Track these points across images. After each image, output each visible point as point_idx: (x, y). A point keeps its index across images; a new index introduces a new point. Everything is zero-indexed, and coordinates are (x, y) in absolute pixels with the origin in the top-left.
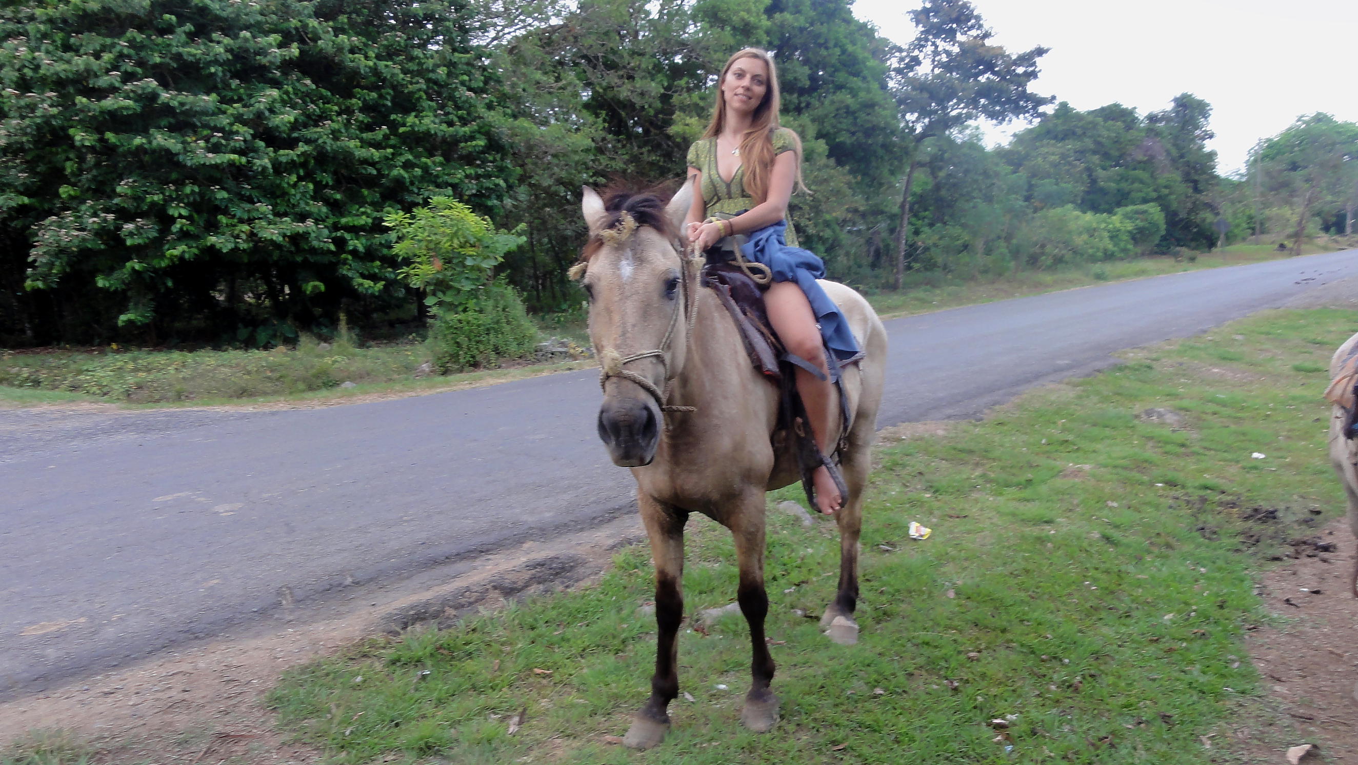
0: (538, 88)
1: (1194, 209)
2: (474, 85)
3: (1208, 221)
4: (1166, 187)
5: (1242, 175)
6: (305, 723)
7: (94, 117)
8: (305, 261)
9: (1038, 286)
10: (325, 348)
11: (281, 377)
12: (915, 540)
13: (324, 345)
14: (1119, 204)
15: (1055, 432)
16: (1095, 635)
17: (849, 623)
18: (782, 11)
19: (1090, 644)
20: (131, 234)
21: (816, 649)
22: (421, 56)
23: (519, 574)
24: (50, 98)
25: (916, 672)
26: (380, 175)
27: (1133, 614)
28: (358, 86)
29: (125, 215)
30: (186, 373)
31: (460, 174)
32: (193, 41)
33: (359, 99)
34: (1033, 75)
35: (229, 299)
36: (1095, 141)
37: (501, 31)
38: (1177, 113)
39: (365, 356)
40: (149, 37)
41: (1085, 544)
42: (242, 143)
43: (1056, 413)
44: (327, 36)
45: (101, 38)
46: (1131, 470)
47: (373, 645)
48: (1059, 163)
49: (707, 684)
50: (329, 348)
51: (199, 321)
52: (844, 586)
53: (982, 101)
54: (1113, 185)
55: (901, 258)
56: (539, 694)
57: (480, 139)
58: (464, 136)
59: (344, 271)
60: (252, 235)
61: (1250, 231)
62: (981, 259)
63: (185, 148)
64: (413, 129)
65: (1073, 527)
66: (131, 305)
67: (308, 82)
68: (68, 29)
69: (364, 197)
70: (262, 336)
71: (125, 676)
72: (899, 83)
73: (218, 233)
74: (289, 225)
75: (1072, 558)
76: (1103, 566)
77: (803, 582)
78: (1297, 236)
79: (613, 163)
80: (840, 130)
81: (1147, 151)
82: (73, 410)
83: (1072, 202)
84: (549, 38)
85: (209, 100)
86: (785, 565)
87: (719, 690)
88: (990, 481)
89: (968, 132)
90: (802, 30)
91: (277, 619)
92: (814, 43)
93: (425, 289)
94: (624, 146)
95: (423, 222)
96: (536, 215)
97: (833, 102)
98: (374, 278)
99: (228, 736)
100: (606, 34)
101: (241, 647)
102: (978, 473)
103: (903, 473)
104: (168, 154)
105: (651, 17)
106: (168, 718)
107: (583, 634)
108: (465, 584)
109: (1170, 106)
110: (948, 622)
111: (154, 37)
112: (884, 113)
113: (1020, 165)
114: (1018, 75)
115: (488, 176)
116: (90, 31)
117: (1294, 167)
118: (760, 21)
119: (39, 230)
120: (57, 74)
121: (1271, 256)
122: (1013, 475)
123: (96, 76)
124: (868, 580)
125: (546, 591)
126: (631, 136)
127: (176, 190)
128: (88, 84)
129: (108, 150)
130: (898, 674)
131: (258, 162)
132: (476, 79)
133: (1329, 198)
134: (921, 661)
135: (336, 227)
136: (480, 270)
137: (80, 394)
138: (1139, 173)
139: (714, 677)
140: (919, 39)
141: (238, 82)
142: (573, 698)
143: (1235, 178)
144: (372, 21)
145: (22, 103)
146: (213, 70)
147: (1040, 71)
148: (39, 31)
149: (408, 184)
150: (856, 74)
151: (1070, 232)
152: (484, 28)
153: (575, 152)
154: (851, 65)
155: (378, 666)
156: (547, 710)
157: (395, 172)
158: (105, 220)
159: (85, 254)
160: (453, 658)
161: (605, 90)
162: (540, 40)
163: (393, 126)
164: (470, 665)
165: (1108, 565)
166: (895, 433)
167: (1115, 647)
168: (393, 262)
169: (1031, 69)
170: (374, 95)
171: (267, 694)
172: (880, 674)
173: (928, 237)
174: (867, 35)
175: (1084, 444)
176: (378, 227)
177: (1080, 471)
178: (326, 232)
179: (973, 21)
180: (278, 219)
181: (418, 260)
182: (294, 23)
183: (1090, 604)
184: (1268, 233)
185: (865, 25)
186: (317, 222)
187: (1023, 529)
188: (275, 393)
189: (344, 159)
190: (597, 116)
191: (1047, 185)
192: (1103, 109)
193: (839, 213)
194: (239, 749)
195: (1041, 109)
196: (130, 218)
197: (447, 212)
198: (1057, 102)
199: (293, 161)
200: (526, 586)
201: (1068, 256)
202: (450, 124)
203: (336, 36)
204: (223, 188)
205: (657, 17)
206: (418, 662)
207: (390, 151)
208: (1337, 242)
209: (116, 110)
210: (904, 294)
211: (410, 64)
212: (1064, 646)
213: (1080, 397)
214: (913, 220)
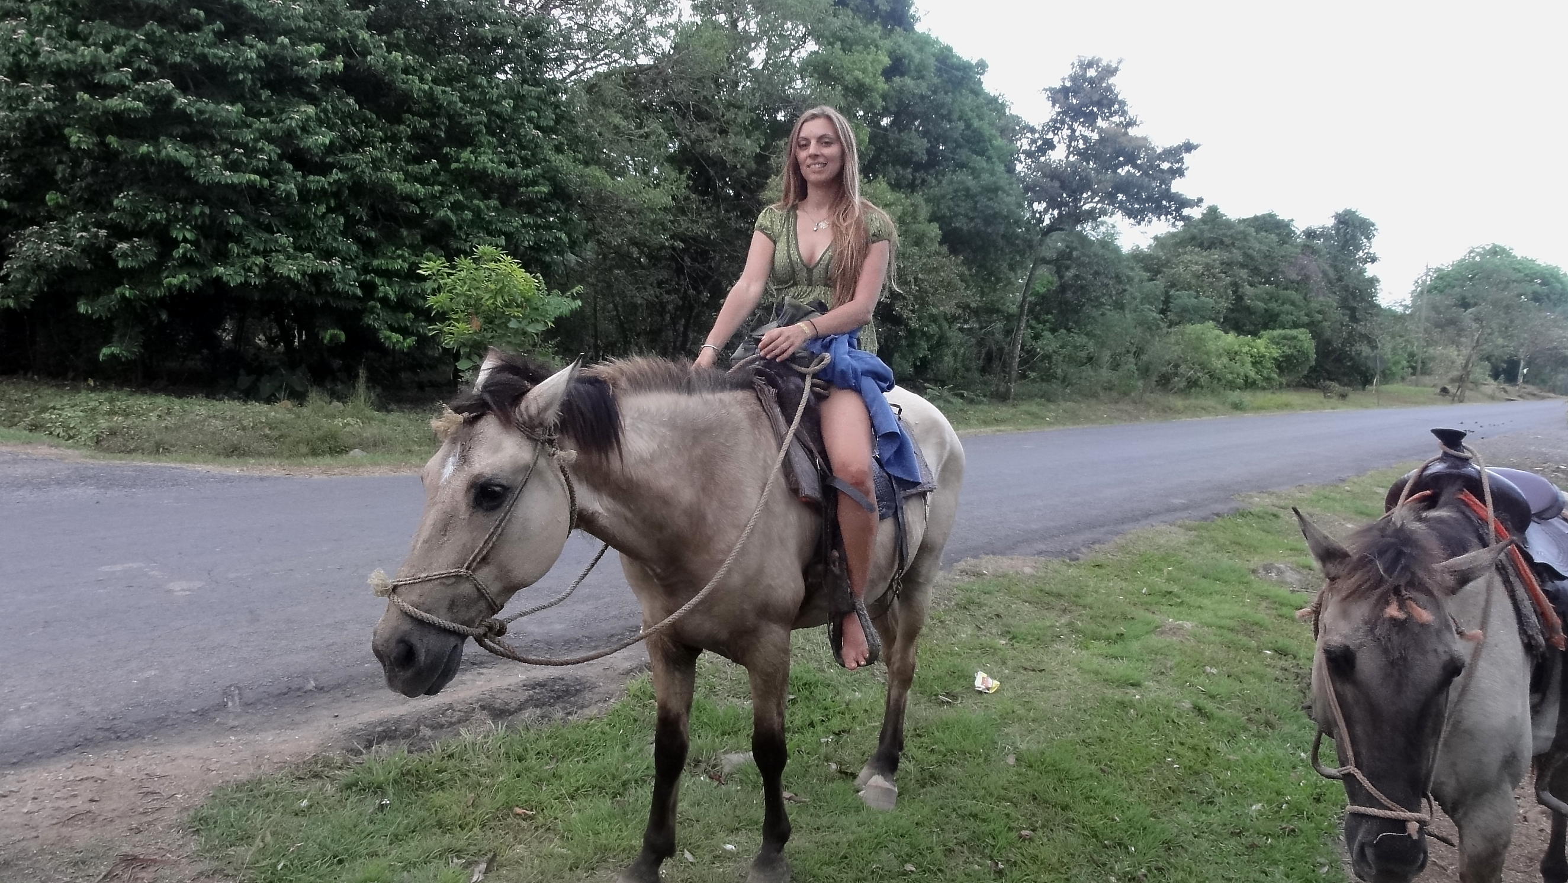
0: (617, 134)
1: (1351, 339)
2: (543, 123)
3: (1364, 354)
4: (1319, 312)
5: (1406, 307)
6: (231, 851)
7: (95, 117)
8: (326, 304)
9: (1167, 411)
10: (336, 407)
11: (281, 436)
12: (980, 692)
13: (336, 403)
14: (1266, 327)
15: (1159, 581)
16: (1169, 822)
17: (887, 785)
18: (902, 75)
19: (1163, 831)
20: (125, 255)
21: (846, 810)
22: (485, 83)
23: (513, 694)
24: (46, 90)
25: (957, 848)
26: (424, 214)
27: (1216, 800)
28: (409, 111)
29: (119, 232)
30: (170, 421)
31: (517, 222)
32: (222, 41)
33: (409, 126)
34: (1180, 173)
35: (235, 339)
36: (1245, 253)
37: (582, 64)
38: (1338, 230)
39: (384, 421)
40: (171, 32)
41: (1173, 714)
42: (266, 163)
43: (1164, 559)
44: (379, 52)
45: (113, 27)
46: (1238, 632)
47: (328, 764)
48: (1203, 274)
49: (713, 842)
50: (342, 408)
51: (194, 363)
52: (887, 740)
53: (1120, 196)
54: (1261, 304)
55: (1015, 365)
56: (515, 838)
57: (543, 185)
58: (526, 179)
59: (370, 320)
60: (266, 269)
61: (1410, 370)
62: (1105, 373)
63: (198, 162)
64: (468, 167)
65: (1162, 694)
66: (116, 336)
67: (351, 101)
68: (78, 14)
69: (402, 238)
70: (266, 386)
71: (25, 777)
72: (1029, 168)
73: (226, 264)
74: (311, 262)
75: (1157, 729)
76: (1189, 741)
77: (844, 731)
78: (1461, 380)
79: (695, 227)
80: (956, 215)
81: (1302, 269)
82: (28, 454)
83: (1213, 320)
84: (635, 78)
85: (232, 110)
86: (826, 709)
87: (725, 850)
88: (1077, 631)
89: (1103, 229)
90: (922, 97)
91: (218, 724)
92: (936, 114)
93: (458, 351)
94: (709, 209)
95: (463, 274)
96: (601, 277)
97: (951, 182)
98: (405, 332)
99: (135, 858)
100: (699, 80)
101: (168, 753)
102: (1064, 620)
103: (978, 613)
104: (177, 166)
105: (752, 67)
106: (66, 831)
107: (579, 771)
108: (448, 700)
109: (1330, 222)
110: (1003, 792)
111: (176, 33)
112: (1007, 199)
113: (1158, 272)
114: (1162, 171)
115: (549, 227)
116: (102, 19)
117: (1465, 305)
118: (876, 83)
119: (17, 240)
120: (58, 64)
121: (1430, 401)
122: (1104, 626)
123: (103, 70)
124: (919, 736)
125: (543, 717)
126: (719, 198)
127: (184, 210)
128: (94, 79)
129: (108, 156)
130: (936, 849)
131: (282, 186)
132: (546, 118)
133: (1500, 341)
134: (964, 835)
135: (365, 269)
136: (525, 333)
137: (42, 435)
138: (1292, 294)
139: (722, 835)
140: (1055, 121)
141: (269, 93)
142: (555, 846)
143: (1400, 310)
144: (434, 39)
145: (13, 93)
146: (241, 77)
147: (1187, 169)
148: (43, 12)
149: (455, 228)
150: (982, 153)
151: (1207, 353)
152: (560, 61)
153: (653, 211)
154: (976, 142)
155: (330, 789)
156: (522, 858)
157: (441, 213)
158: (96, 236)
159: (67, 272)
160: (421, 787)
161: (693, 143)
162: (624, 80)
163: (445, 161)
164: (439, 798)
165: (1195, 741)
166: (975, 566)
167: (1190, 837)
168: (426, 315)
169: (1176, 166)
170: (427, 123)
171: (192, 813)
172: (913, 846)
173: (1049, 343)
174: (996, 110)
175: (1191, 599)
176: (412, 275)
177: (1181, 628)
178: (354, 273)
179: (1116, 106)
180: (299, 254)
181: (454, 316)
182: (342, 32)
183: (1169, 784)
184: (1430, 374)
185: (995, 99)
186: (343, 262)
187: (1105, 691)
188: (272, 454)
189: (384, 192)
190: (681, 172)
191: (1184, 298)
192: (1256, 218)
193: (949, 308)
194: (146, 875)
195: (1186, 212)
196: (126, 236)
197: (492, 265)
198: (1205, 206)
199: (323, 188)
200: (521, 708)
201: (1204, 379)
202: (511, 164)
203: (390, 53)
204: (238, 213)
205: (760, 68)
206: (379, 789)
207: (437, 188)
208: (1506, 392)
209: (123, 112)
210: (1014, 406)
211: (471, 93)
212: (1132, 830)
213: (1192, 544)
214: (1033, 323)
